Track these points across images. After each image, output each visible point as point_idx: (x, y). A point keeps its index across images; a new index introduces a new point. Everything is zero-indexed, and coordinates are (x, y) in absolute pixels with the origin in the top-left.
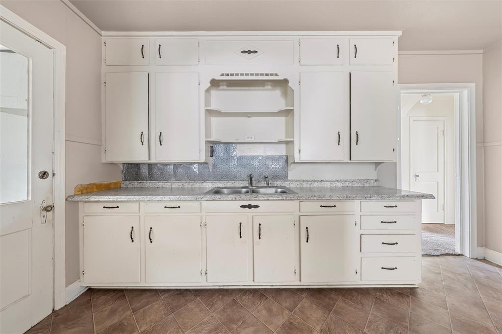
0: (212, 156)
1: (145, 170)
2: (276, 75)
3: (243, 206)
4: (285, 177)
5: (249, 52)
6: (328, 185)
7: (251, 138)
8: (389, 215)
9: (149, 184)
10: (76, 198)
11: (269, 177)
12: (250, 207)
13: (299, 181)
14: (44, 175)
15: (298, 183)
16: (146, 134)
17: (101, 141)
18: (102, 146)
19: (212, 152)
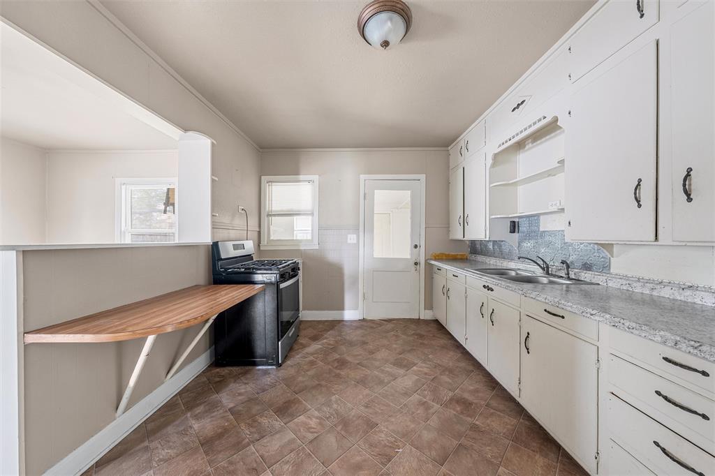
0: (514, 232)
1: (478, 246)
2: (545, 118)
3: (485, 287)
4: (605, 268)
5: (518, 106)
7: (556, 204)
9: (480, 258)
10: (428, 262)
12: (488, 288)
13: (626, 277)
14: (416, 246)
15: (624, 282)
16: (462, 217)
17: (449, 224)
18: (449, 227)
19: (514, 227)
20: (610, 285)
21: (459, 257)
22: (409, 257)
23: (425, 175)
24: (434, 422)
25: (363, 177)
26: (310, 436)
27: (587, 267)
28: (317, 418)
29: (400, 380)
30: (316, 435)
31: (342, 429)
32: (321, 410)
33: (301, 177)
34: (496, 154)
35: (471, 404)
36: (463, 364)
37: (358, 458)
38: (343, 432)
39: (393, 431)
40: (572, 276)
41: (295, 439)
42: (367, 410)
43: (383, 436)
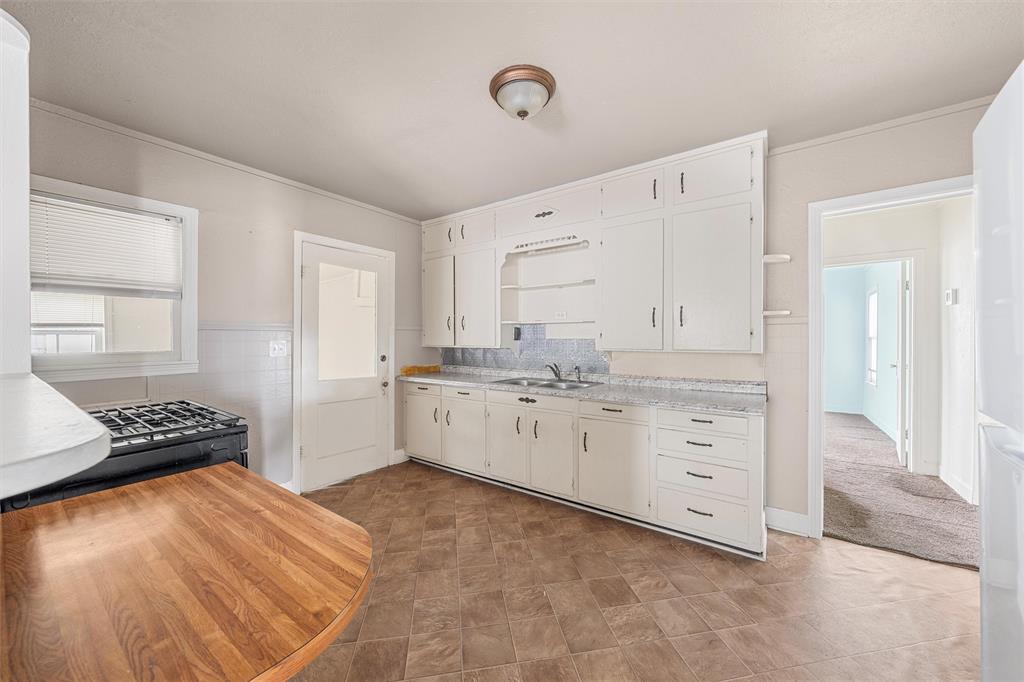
0: (519, 340)
1: (459, 355)
2: (574, 237)
3: (522, 400)
4: (606, 370)
5: (544, 214)
6: (667, 385)
7: (563, 315)
8: (701, 433)
9: (463, 369)
10: (402, 379)
11: (581, 369)
12: (527, 400)
14: (383, 358)
16: (452, 319)
17: (421, 326)
18: (421, 330)
19: (518, 335)
20: (612, 382)
21: (432, 370)
22: (373, 374)
23: (394, 253)
24: (538, 555)
25: (299, 235)
26: (457, 657)
27: (592, 370)
28: (432, 637)
29: (460, 540)
30: (460, 651)
31: (477, 624)
32: (423, 627)
33: (145, 203)
34: (509, 254)
35: (541, 523)
36: (493, 496)
37: (528, 629)
38: (482, 624)
39: (520, 585)
40: (582, 379)
41: (441, 678)
42: (471, 588)
43: (518, 595)
